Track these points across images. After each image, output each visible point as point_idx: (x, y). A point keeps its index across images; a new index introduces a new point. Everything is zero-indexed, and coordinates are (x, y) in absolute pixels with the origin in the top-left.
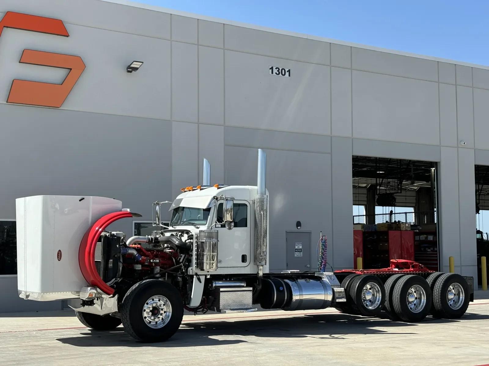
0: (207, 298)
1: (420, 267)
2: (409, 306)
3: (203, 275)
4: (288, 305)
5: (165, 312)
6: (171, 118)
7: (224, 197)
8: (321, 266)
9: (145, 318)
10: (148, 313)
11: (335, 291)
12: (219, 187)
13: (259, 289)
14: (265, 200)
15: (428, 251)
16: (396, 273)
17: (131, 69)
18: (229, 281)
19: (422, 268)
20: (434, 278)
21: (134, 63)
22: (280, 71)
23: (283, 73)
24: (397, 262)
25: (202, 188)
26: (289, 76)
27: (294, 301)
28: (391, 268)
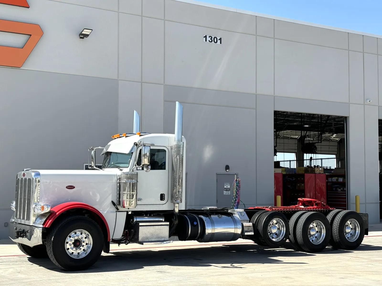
0: (130, 231)
1: (322, 205)
2: (311, 239)
3: (125, 211)
4: (202, 238)
5: (87, 244)
6: (118, 77)
7: (142, 143)
8: (235, 204)
9: (68, 249)
10: (70, 245)
11: (244, 225)
12: (141, 134)
13: (176, 223)
14: (182, 146)
15: (339, 190)
16: (301, 210)
17: (83, 36)
18: (149, 216)
19: (324, 205)
20: (334, 214)
21: (85, 30)
22: (213, 39)
23: (215, 41)
24: (303, 201)
25: (127, 135)
26: (221, 43)
27: (207, 234)
28: (298, 205)
